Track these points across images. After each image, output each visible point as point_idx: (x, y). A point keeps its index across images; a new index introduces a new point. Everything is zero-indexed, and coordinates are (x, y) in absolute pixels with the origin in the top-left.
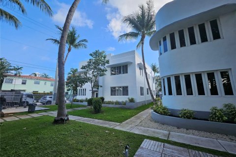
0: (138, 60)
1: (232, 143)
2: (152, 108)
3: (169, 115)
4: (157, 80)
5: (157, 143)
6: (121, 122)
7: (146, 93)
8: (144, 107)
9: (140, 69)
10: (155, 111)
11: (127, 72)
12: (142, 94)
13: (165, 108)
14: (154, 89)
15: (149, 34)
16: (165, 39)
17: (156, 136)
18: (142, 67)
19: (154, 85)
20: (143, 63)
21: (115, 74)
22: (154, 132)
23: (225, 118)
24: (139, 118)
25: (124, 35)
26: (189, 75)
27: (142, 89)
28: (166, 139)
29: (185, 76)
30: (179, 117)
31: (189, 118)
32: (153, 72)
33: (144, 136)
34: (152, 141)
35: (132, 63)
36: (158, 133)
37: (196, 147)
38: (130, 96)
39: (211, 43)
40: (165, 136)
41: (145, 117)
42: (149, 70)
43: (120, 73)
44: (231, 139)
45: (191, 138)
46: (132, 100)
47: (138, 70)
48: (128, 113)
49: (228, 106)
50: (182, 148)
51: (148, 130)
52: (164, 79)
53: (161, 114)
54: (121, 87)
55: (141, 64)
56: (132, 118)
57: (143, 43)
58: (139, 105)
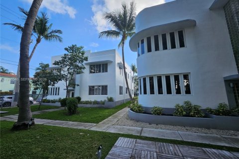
0: (118, 59)
1: (188, 133)
2: (129, 107)
3: (144, 113)
4: (135, 80)
5: (131, 139)
6: (97, 122)
7: (125, 92)
8: (122, 105)
9: (120, 68)
10: (131, 109)
11: (107, 71)
12: (121, 93)
13: (140, 107)
14: (133, 89)
15: (130, 35)
16: (142, 41)
17: (130, 133)
18: (122, 67)
19: (133, 84)
20: (122, 63)
21: (94, 72)
22: (129, 130)
23: (184, 113)
24: (116, 117)
25: (106, 32)
26: (161, 77)
27: (121, 88)
28: (139, 135)
29: (158, 77)
30: (151, 114)
31: (159, 115)
32: (132, 72)
33: (119, 134)
34: (126, 139)
35: (112, 62)
36: (132, 130)
37: (162, 139)
38: (109, 96)
39: (178, 49)
40: (138, 132)
41: (122, 115)
42: (129, 70)
43: (100, 72)
44: (187, 129)
45: (159, 132)
46: (111, 100)
47: (117, 69)
48: (106, 112)
49: (186, 103)
50: (150, 142)
51: (123, 128)
52: (140, 80)
53: (136, 112)
54: (99, 86)
55: (121, 63)
56: (110, 117)
57: (123, 43)
58: (117, 105)
